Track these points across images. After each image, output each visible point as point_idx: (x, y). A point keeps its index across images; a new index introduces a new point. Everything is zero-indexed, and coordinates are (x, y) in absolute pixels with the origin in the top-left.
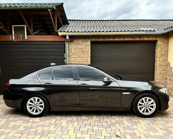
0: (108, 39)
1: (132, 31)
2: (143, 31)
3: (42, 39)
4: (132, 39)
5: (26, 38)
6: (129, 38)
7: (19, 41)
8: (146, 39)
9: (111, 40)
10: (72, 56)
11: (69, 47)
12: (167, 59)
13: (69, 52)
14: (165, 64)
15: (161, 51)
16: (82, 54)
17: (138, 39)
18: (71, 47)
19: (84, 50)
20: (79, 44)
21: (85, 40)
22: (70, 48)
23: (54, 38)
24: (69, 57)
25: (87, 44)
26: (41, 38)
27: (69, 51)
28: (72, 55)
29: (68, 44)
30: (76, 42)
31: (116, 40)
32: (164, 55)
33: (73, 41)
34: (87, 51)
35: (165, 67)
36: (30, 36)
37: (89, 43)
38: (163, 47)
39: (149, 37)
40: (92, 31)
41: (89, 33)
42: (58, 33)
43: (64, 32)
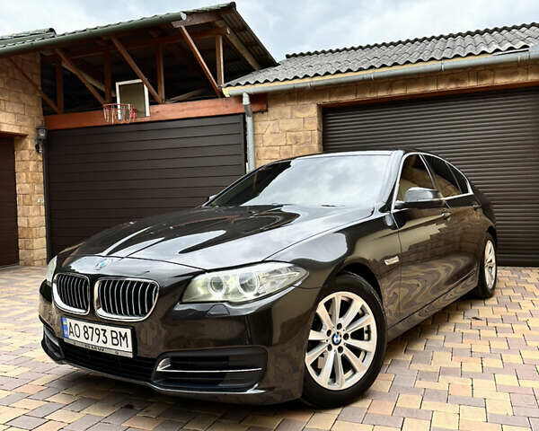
0: (370, 92)
1: (444, 58)
2: (484, 52)
3: (186, 112)
4: (452, 87)
5: (148, 114)
6: (442, 83)
7: (131, 124)
8: (501, 81)
9: (382, 94)
10: (264, 155)
11: (254, 128)
13: (254, 143)
16: (295, 146)
17: (472, 84)
18: (262, 129)
19: (298, 134)
20: (283, 116)
21: (302, 103)
22: (259, 130)
23: (215, 107)
25: (306, 115)
26: (183, 110)
27: (255, 140)
28: (266, 151)
29: (254, 121)
30: (275, 111)
31: (398, 92)
33: (267, 111)
34: (307, 137)
36: (157, 108)
37: (313, 111)
39: (515, 73)
40: (316, 75)
41: (307, 80)
42: (223, 89)
43: (238, 84)
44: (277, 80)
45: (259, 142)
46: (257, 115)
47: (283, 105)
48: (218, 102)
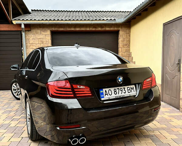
0: (69, 28)
1: (92, 20)
2: (103, 20)
4: (94, 29)
6: (91, 28)
8: (108, 29)
9: (73, 29)
10: (30, 47)
11: (25, 37)
12: (129, 50)
13: (26, 42)
14: (127, 54)
15: (123, 42)
16: (42, 45)
17: (100, 29)
18: (29, 37)
19: (43, 40)
20: (37, 33)
21: (44, 29)
22: (27, 37)
23: (8, 27)
24: (27, 48)
25: (46, 33)
28: (30, 45)
29: (25, 34)
30: (34, 31)
31: (78, 29)
32: (126, 45)
33: (30, 31)
34: (46, 41)
35: (127, 58)
37: (48, 32)
38: (125, 38)
39: (111, 27)
40: (50, 20)
41: (47, 21)
42: (13, 21)
43: (19, 20)
44: (35, 20)
45: (28, 42)
46: (27, 32)
47: (37, 29)
48: (10, 26)
